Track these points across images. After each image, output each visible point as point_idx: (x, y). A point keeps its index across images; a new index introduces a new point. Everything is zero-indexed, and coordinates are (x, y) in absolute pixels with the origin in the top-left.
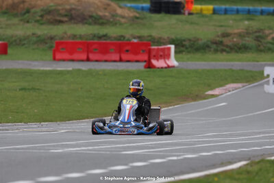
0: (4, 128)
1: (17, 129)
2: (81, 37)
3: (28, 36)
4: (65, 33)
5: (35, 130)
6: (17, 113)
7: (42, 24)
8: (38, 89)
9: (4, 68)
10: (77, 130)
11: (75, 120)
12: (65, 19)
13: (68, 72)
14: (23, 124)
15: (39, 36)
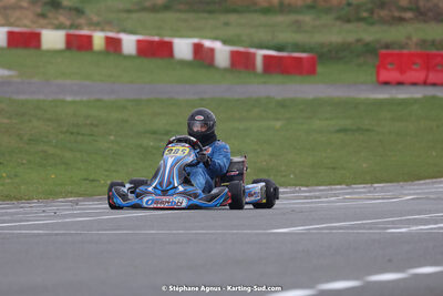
0: (312, 194)
1: (335, 195)
2: (433, 43)
3: (349, 45)
4: (409, 38)
5: (363, 196)
6: (334, 168)
7: (372, 24)
8: (368, 130)
9: (311, 97)
10: (432, 196)
11: (429, 178)
12: (409, 15)
13: (416, 101)
14: (344, 186)
15: (367, 44)
